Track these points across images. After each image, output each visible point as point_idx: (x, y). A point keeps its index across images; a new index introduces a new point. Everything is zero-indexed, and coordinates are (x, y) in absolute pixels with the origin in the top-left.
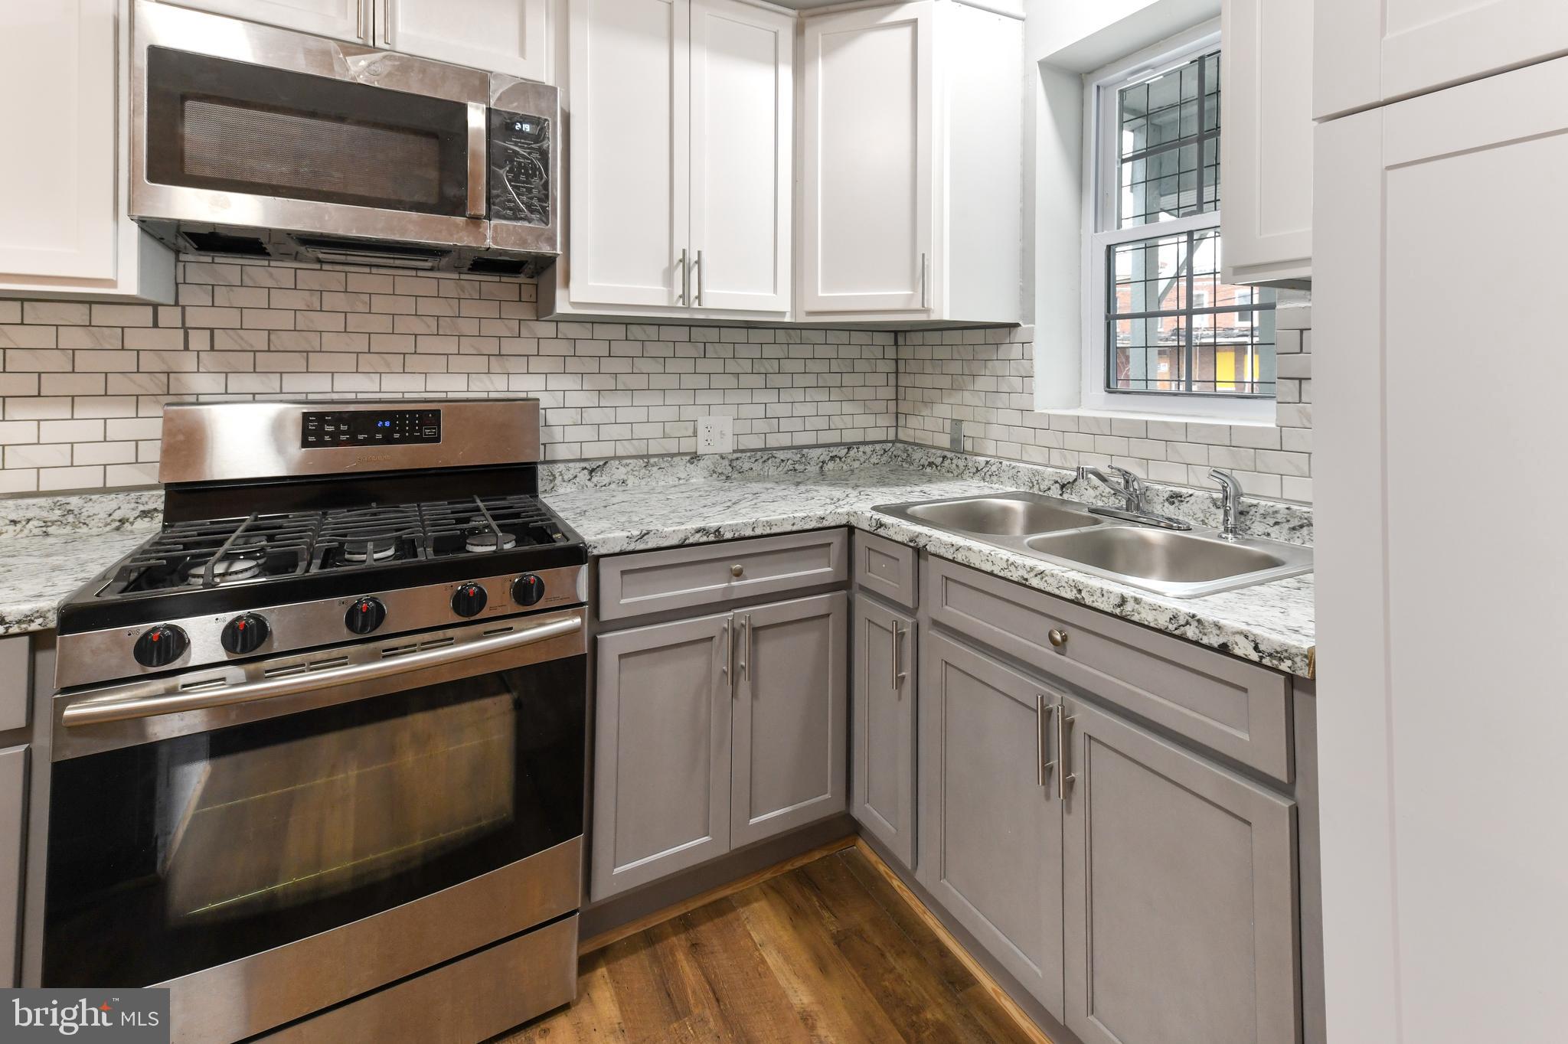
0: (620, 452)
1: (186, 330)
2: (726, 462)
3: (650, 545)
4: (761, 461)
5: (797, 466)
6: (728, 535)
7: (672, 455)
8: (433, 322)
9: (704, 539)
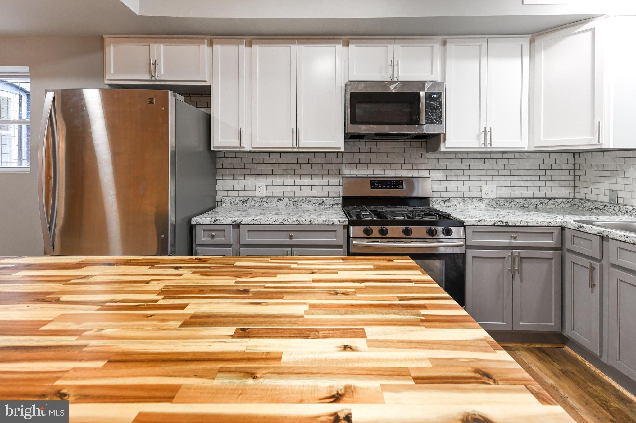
0: (454, 196)
1: (343, 158)
2: (494, 202)
3: (482, 224)
4: (509, 202)
5: (524, 205)
6: (511, 224)
7: (473, 198)
8: (397, 154)
9: (502, 224)
